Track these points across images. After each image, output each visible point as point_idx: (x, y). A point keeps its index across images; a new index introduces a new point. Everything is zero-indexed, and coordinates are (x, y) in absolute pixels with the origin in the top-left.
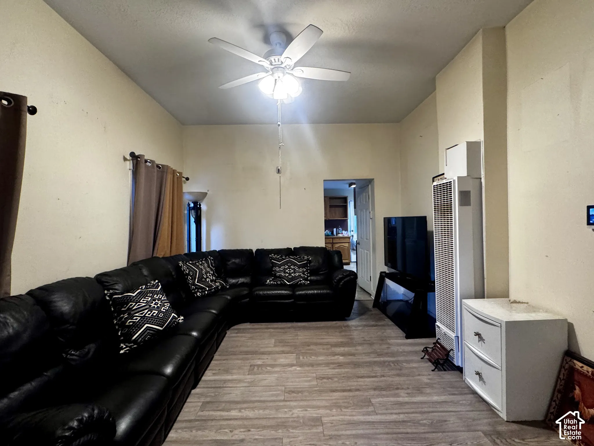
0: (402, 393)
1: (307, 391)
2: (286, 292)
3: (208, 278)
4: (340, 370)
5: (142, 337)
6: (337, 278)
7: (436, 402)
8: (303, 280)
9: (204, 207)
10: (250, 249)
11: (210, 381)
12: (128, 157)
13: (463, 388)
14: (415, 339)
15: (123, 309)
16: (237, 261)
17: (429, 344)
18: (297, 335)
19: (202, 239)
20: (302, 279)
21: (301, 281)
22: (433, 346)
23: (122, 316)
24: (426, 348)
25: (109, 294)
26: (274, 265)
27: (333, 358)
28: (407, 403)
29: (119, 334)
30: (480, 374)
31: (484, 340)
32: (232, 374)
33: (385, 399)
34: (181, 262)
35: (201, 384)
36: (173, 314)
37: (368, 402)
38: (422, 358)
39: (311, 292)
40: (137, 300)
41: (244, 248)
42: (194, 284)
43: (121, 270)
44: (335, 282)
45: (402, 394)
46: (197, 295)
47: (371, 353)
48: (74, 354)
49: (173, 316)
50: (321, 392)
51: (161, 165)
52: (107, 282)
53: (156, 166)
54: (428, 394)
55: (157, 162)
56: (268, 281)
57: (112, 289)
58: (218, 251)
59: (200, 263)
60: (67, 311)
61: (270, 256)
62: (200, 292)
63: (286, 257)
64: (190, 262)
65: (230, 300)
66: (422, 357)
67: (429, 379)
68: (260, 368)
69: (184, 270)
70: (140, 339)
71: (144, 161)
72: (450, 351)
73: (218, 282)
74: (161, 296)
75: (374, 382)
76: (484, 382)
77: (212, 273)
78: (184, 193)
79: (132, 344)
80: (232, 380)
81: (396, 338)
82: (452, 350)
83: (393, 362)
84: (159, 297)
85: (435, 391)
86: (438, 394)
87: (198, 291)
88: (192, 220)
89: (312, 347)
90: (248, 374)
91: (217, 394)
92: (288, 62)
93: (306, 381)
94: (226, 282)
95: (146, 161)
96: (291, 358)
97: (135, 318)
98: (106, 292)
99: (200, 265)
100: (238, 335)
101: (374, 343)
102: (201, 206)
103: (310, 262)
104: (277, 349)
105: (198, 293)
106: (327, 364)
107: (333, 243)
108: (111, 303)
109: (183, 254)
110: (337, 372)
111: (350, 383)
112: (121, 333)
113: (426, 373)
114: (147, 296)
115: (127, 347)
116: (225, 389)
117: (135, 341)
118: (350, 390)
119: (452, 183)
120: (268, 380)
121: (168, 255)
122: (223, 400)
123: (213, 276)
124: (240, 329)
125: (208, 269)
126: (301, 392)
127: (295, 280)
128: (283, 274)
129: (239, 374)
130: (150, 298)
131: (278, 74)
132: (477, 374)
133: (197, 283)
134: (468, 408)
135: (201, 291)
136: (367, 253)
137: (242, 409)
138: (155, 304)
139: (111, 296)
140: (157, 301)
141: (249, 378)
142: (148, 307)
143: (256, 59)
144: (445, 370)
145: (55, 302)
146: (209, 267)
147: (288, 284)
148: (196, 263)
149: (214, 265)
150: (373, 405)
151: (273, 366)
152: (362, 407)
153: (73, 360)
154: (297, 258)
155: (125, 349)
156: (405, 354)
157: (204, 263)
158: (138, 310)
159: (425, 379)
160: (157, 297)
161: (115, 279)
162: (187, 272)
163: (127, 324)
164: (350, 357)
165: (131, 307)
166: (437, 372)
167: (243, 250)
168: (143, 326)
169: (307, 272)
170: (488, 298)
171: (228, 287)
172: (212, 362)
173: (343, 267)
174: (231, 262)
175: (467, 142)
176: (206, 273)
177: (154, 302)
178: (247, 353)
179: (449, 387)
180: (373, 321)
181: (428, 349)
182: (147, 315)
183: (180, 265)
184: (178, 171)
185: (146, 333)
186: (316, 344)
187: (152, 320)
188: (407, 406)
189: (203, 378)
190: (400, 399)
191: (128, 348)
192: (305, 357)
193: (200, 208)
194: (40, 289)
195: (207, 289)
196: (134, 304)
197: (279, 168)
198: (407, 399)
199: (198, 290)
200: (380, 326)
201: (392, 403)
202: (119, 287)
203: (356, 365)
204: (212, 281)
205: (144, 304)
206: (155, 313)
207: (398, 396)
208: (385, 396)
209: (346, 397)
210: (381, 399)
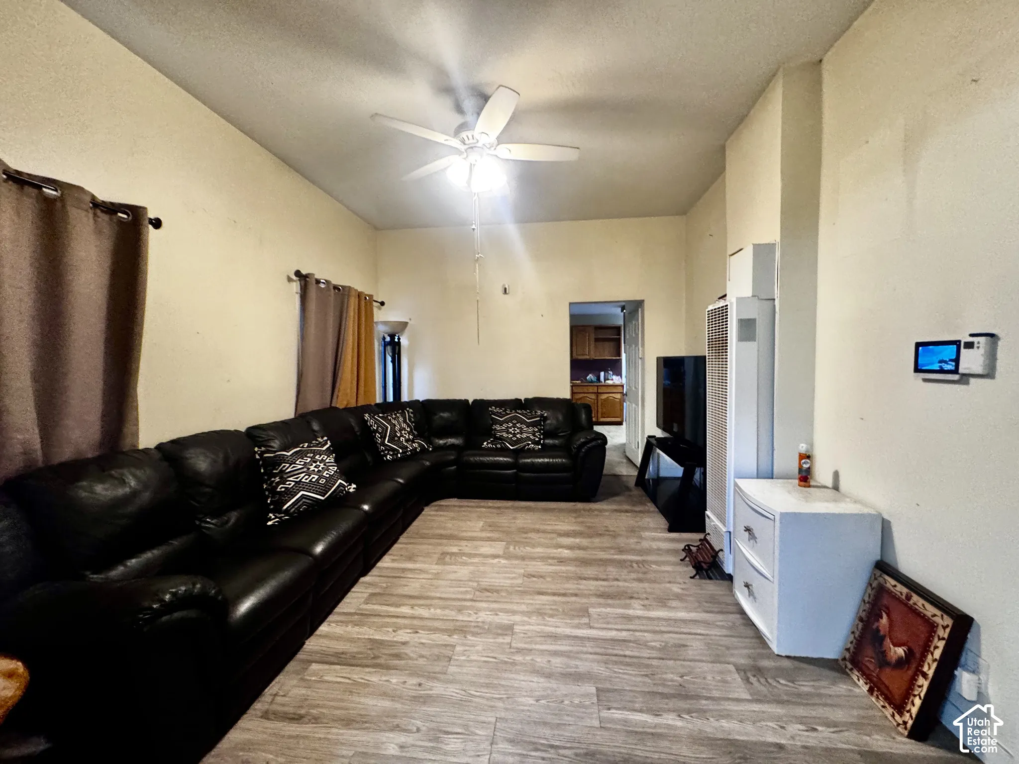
0: (635, 603)
1: (506, 590)
2: (505, 459)
3: (403, 436)
4: (559, 568)
5: (296, 507)
6: (579, 443)
7: (680, 620)
8: (532, 444)
9: (404, 341)
10: (465, 400)
11: (387, 568)
12: (294, 278)
13: (727, 604)
14: (682, 534)
15: (275, 471)
16: (445, 415)
17: (692, 540)
18: (515, 518)
19: (402, 384)
20: (530, 443)
21: (529, 444)
22: (699, 543)
23: (273, 479)
24: (688, 546)
25: (259, 452)
26: (496, 422)
27: (555, 551)
28: (639, 618)
29: (269, 502)
30: (750, 587)
31: (756, 538)
32: (415, 562)
33: (609, 610)
34: (367, 415)
35: (374, 571)
36: (340, 481)
37: (584, 612)
38: (681, 560)
39: (540, 460)
40: (292, 461)
41: (457, 398)
42: (383, 444)
43: (284, 423)
44: (574, 448)
45: (636, 606)
46: (386, 458)
47: (611, 548)
48: (211, 523)
49: (340, 483)
50: (524, 593)
51: (340, 286)
52: (259, 437)
53: (332, 288)
54: (674, 608)
55: (335, 282)
56: (485, 443)
57: (264, 446)
58: (423, 401)
59: (394, 416)
60: (202, 470)
61: (490, 409)
62: (391, 455)
63: (511, 411)
64: (381, 415)
65: (428, 467)
66: (682, 558)
67: (683, 589)
68: (453, 558)
69: (371, 426)
70: (293, 509)
71: (314, 282)
72: (719, 551)
73: (416, 442)
74: (326, 457)
76: (755, 598)
77: (409, 430)
78: (376, 323)
79: (283, 515)
80: (414, 570)
81: (655, 530)
82: (722, 550)
83: (637, 562)
84: (322, 459)
85: (685, 605)
86: (687, 609)
87: (388, 454)
88: (389, 359)
89: (530, 535)
90: (436, 564)
91: (389, 584)
92: (483, 140)
93: (509, 578)
94: (429, 442)
95: (318, 282)
96: (498, 548)
97: (288, 483)
98: (256, 449)
99: (393, 418)
100: (438, 513)
101: (619, 535)
102: (401, 341)
103: (545, 419)
104: (484, 535)
105: (388, 456)
106: (544, 559)
107: (598, 392)
108: (261, 462)
109: (373, 404)
110: (555, 570)
111: (567, 586)
112: (270, 501)
113: (681, 581)
114: (306, 457)
115: (276, 517)
116: (402, 579)
117: (287, 512)
118: (564, 595)
119: (729, 307)
120: (458, 572)
121: (353, 404)
122: (395, 593)
123: (409, 434)
124: (443, 505)
125: (404, 425)
126: (497, 591)
127: (520, 443)
128: (505, 435)
129: (424, 562)
130: (309, 459)
131: (473, 157)
132: (745, 586)
133: (388, 442)
134: (725, 632)
135: (392, 453)
136: (635, 408)
137: (416, 605)
138: (315, 467)
139: (263, 453)
140: (318, 463)
141: (435, 568)
142: (305, 470)
143: (440, 138)
144: (710, 578)
145: (187, 458)
146: (405, 421)
147: (511, 448)
148: (387, 416)
149: (413, 420)
150: (589, 616)
151: (470, 555)
152: (573, 617)
153: (208, 528)
154: (526, 414)
155: (274, 521)
156: (660, 552)
157: (399, 417)
158: (292, 474)
159: (676, 589)
160: (320, 459)
161: (272, 434)
162: (375, 428)
163: (278, 490)
164: (578, 552)
165: (284, 469)
166: (697, 580)
167: (456, 400)
168: (298, 493)
169: (540, 432)
170: (776, 478)
171: (431, 449)
172: (396, 546)
173: (593, 428)
174: (437, 417)
175: (753, 244)
176: (400, 430)
177: (314, 465)
178: (441, 537)
179: (706, 602)
180: (628, 505)
181: (691, 548)
182: (303, 480)
183: (366, 418)
184: (366, 293)
185: (301, 503)
186: (538, 531)
187: (311, 486)
188: (637, 622)
189: (379, 564)
190: (631, 612)
191: (277, 520)
192: (517, 548)
193: (399, 343)
194: (173, 442)
195: (401, 451)
196: (288, 465)
197: (507, 287)
198: (640, 613)
199: (388, 452)
200: (636, 512)
201: (616, 616)
202: (276, 444)
203: (584, 562)
204: (407, 441)
205: (300, 467)
206: (314, 478)
207: (627, 607)
208: (609, 606)
209: (555, 603)
210: (604, 610)
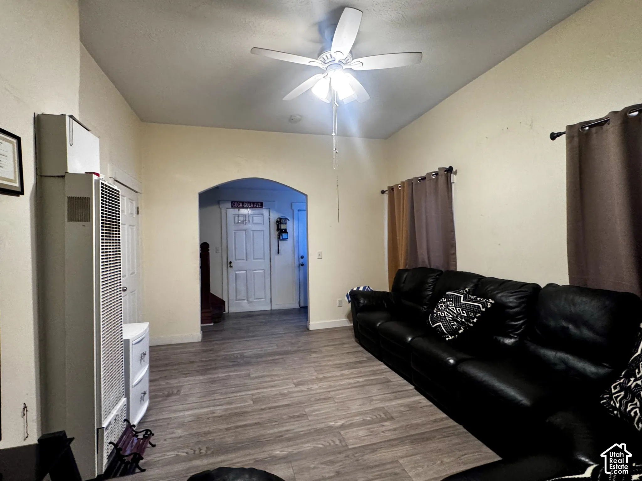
0: (219, 413)
1: (312, 402)
4: (281, 429)
75: (245, 420)
86: (181, 417)
106: (297, 437)
110: (283, 426)
120: (357, 406)
126: (318, 400)
129: (394, 407)
192: (332, 443)
201: (236, 403)
207: (226, 410)
208: (239, 408)
209: (275, 402)
210: (242, 405)
